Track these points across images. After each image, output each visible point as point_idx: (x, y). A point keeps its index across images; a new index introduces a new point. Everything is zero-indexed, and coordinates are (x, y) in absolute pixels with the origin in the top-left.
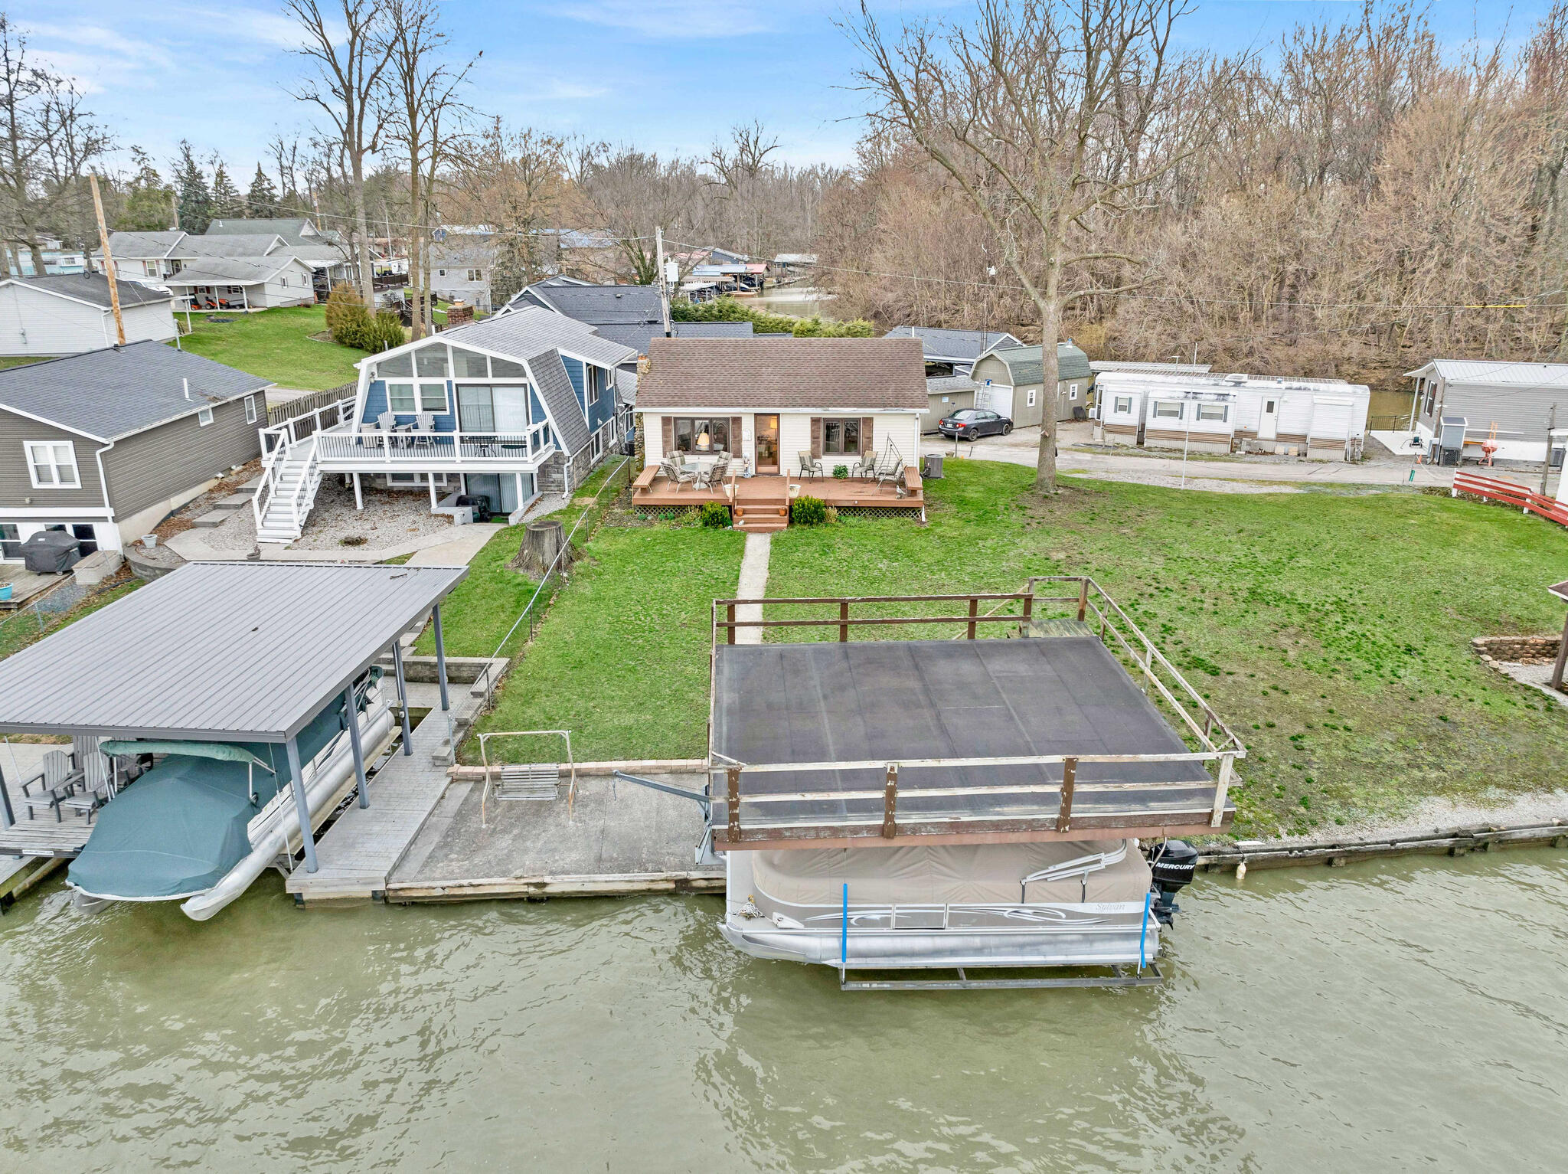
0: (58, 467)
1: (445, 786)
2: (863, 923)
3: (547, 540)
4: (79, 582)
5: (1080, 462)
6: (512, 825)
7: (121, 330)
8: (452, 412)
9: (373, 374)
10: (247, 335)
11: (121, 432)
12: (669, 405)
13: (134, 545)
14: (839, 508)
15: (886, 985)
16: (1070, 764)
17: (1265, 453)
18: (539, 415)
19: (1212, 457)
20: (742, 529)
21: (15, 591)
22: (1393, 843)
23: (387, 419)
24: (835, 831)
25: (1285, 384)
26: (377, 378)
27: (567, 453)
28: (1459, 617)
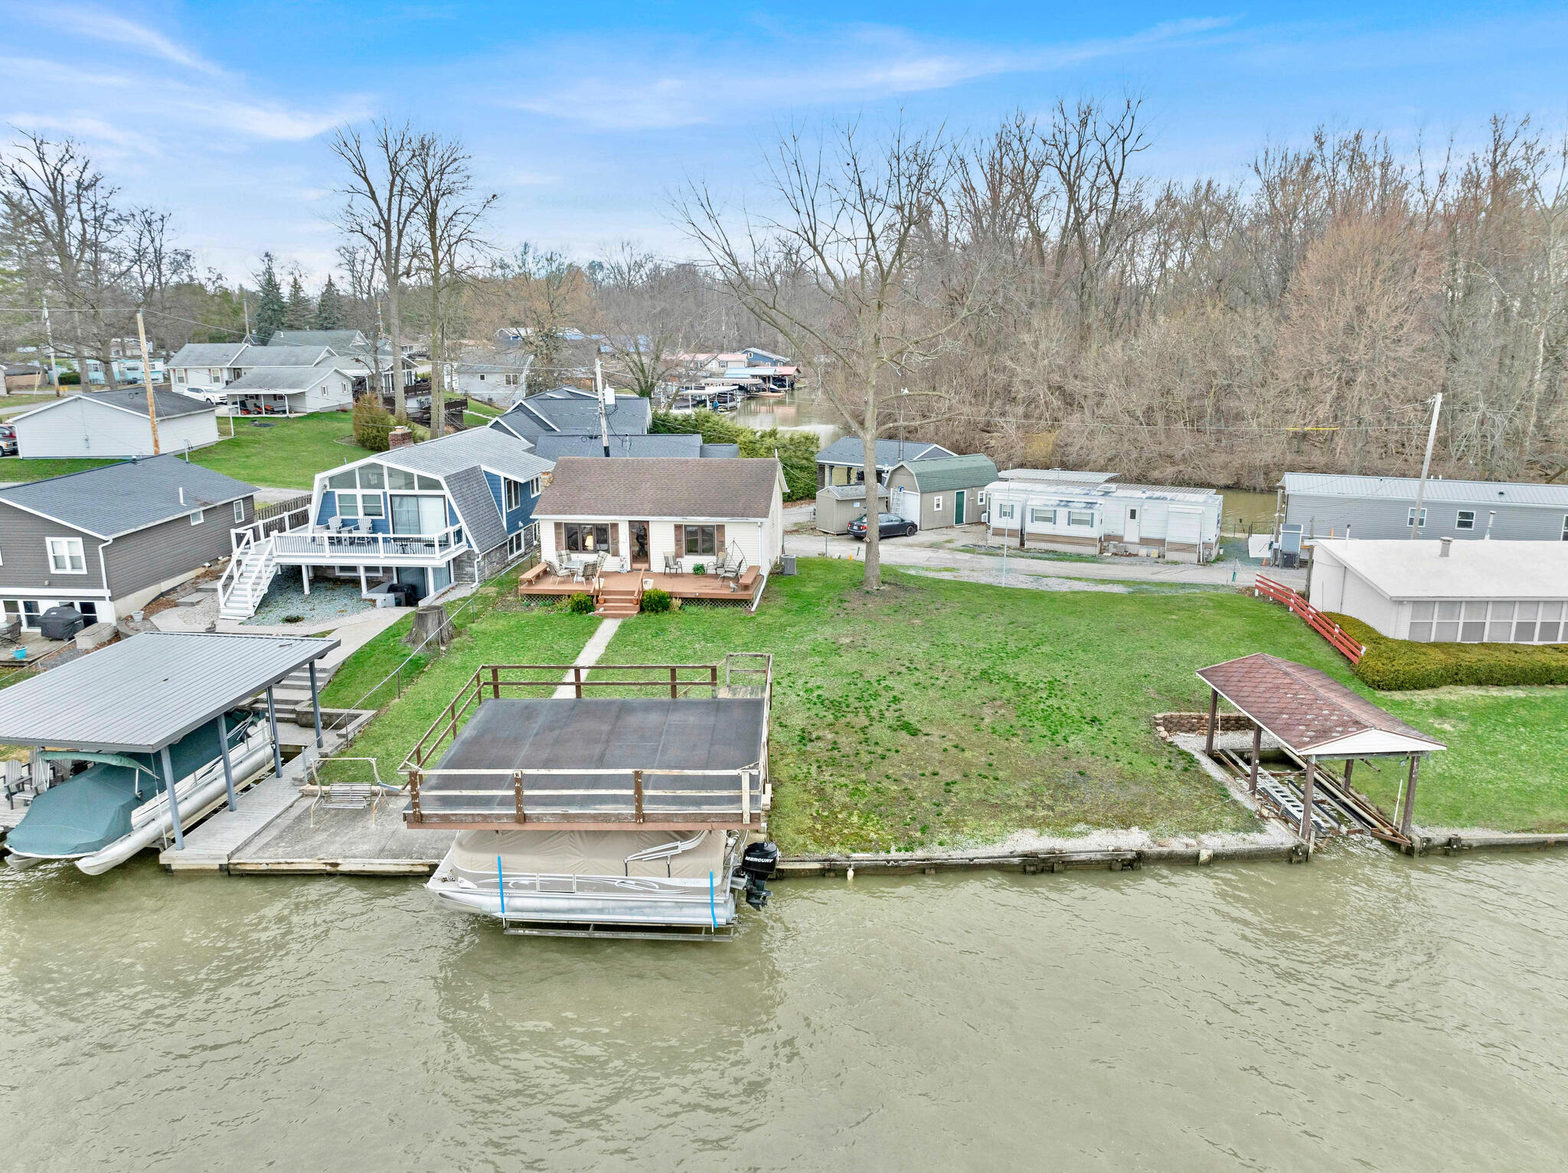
0: (71, 558)
1: (294, 798)
2: (517, 886)
3: (430, 621)
4: (78, 647)
5: (956, 561)
6: (332, 826)
7: (156, 441)
8: (387, 517)
9: (325, 486)
10: (281, 439)
11: (119, 531)
12: (560, 513)
13: (126, 619)
14: (683, 599)
15: (535, 932)
16: (638, 775)
17: (1130, 555)
18: (454, 520)
19: (1079, 558)
20: (601, 615)
21: (29, 652)
22: (971, 860)
23: (335, 522)
24: (485, 817)
25: (1148, 494)
26: (328, 489)
27: (477, 551)
28: (1156, 697)
